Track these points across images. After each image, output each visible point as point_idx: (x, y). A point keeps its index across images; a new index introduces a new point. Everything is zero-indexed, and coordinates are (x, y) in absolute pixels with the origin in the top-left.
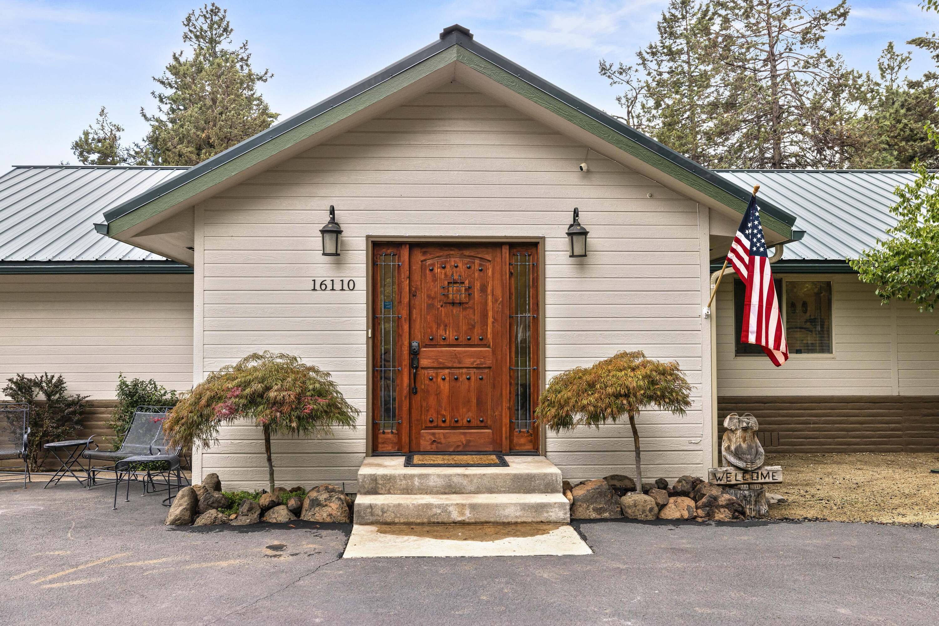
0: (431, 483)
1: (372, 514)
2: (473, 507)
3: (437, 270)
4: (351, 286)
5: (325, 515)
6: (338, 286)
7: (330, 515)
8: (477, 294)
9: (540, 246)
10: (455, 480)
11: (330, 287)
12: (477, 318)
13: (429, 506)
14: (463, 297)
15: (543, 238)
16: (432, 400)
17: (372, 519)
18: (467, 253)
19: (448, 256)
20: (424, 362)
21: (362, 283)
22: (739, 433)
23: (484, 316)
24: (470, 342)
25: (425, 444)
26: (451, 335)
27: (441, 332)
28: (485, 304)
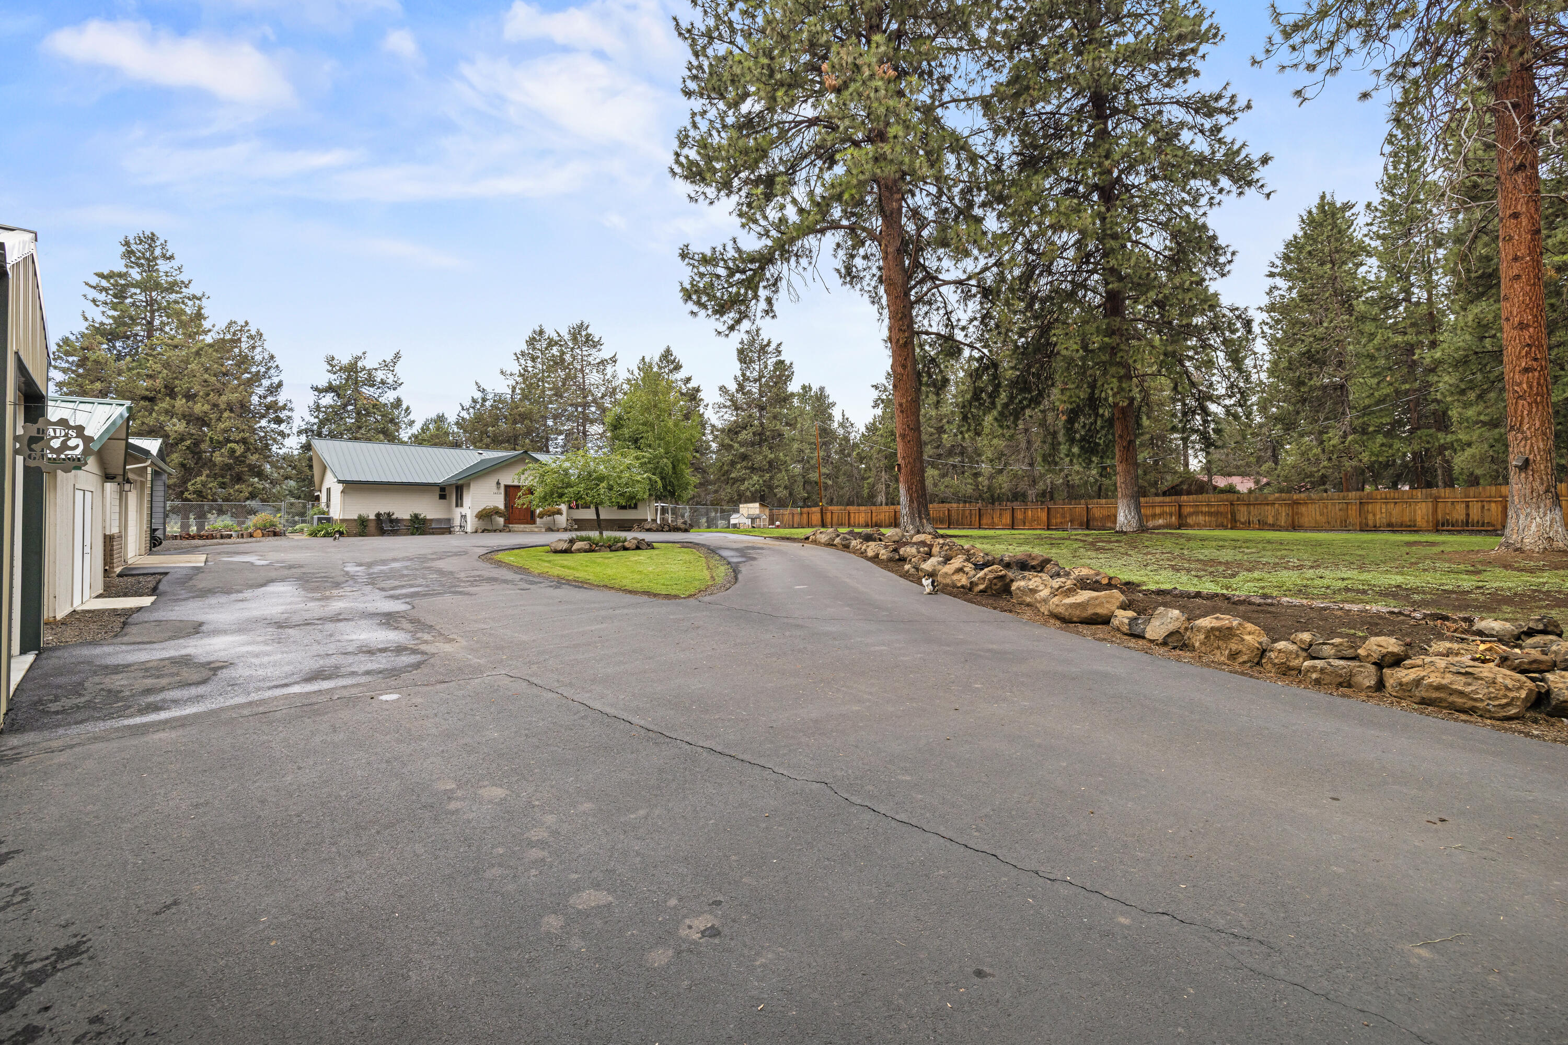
3: (515, 491)
6: (498, 494)
7: (510, 531)
11: (496, 494)
18: (521, 488)
19: (517, 489)
20: (514, 508)
21: (503, 493)
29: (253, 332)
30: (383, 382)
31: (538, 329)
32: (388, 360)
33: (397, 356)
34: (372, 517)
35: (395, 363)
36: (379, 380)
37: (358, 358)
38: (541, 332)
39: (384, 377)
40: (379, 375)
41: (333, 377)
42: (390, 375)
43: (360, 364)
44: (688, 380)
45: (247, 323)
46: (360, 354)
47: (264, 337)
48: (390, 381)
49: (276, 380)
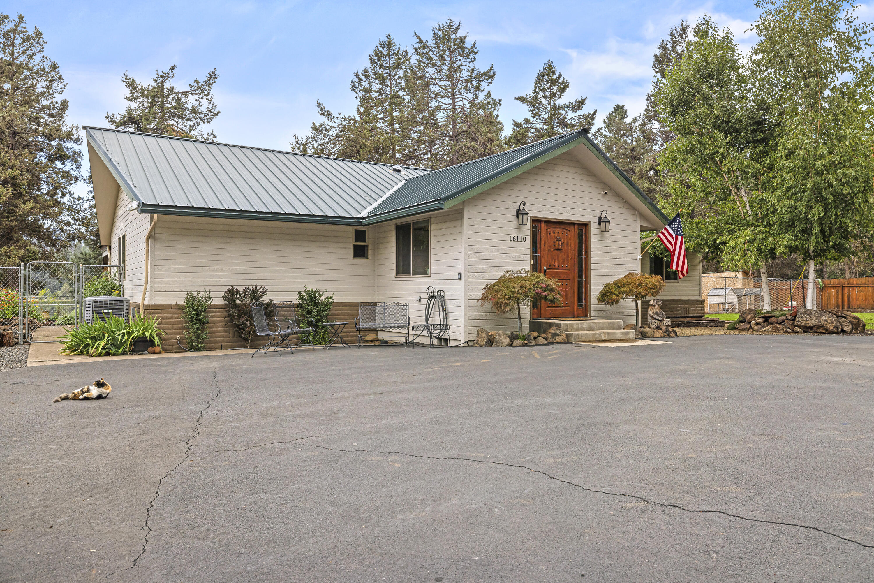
0: (584, 326)
1: (578, 338)
2: (608, 333)
3: (552, 234)
4: (525, 240)
5: (561, 339)
6: (519, 240)
7: (563, 339)
8: (565, 246)
9: (588, 226)
10: (592, 325)
11: (516, 240)
12: (565, 257)
13: (595, 334)
14: (561, 247)
15: (590, 222)
17: (578, 340)
18: (562, 226)
19: (556, 228)
21: (528, 239)
22: (657, 307)
23: (568, 256)
24: (563, 268)
25: (548, 314)
26: (556, 264)
27: (553, 263)
28: (568, 250)
29: (31, 31)
30: (194, 111)
31: (385, 40)
32: (202, 81)
33: (213, 77)
34: (218, 300)
35: (209, 86)
36: (190, 107)
37: (165, 77)
38: (390, 45)
39: (195, 103)
40: (192, 101)
41: (134, 105)
42: (204, 102)
43: (167, 85)
44: (579, 104)
45: (21, 18)
46: (166, 70)
47: (44, 37)
48: (204, 109)
49: (58, 98)
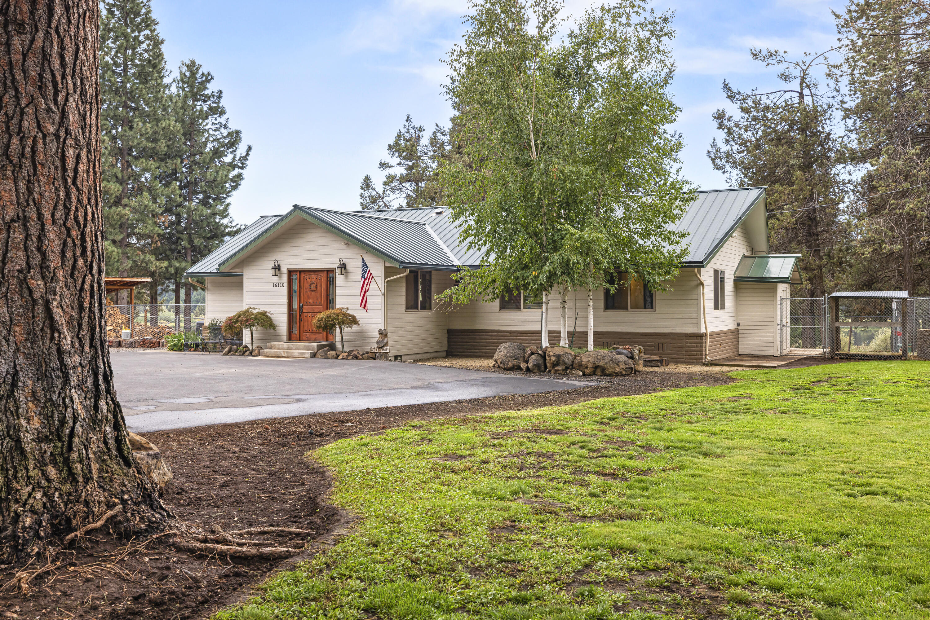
3: (307, 280)
4: (283, 285)
6: (279, 285)
7: (257, 354)
8: (319, 288)
9: (334, 271)
11: (277, 286)
12: (318, 296)
14: (314, 289)
15: (334, 269)
16: (306, 324)
18: (316, 274)
19: (311, 275)
20: (304, 311)
21: (286, 284)
23: (321, 295)
24: (317, 304)
25: (304, 338)
26: (312, 301)
27: (309, 300)
28: (321, 291)
